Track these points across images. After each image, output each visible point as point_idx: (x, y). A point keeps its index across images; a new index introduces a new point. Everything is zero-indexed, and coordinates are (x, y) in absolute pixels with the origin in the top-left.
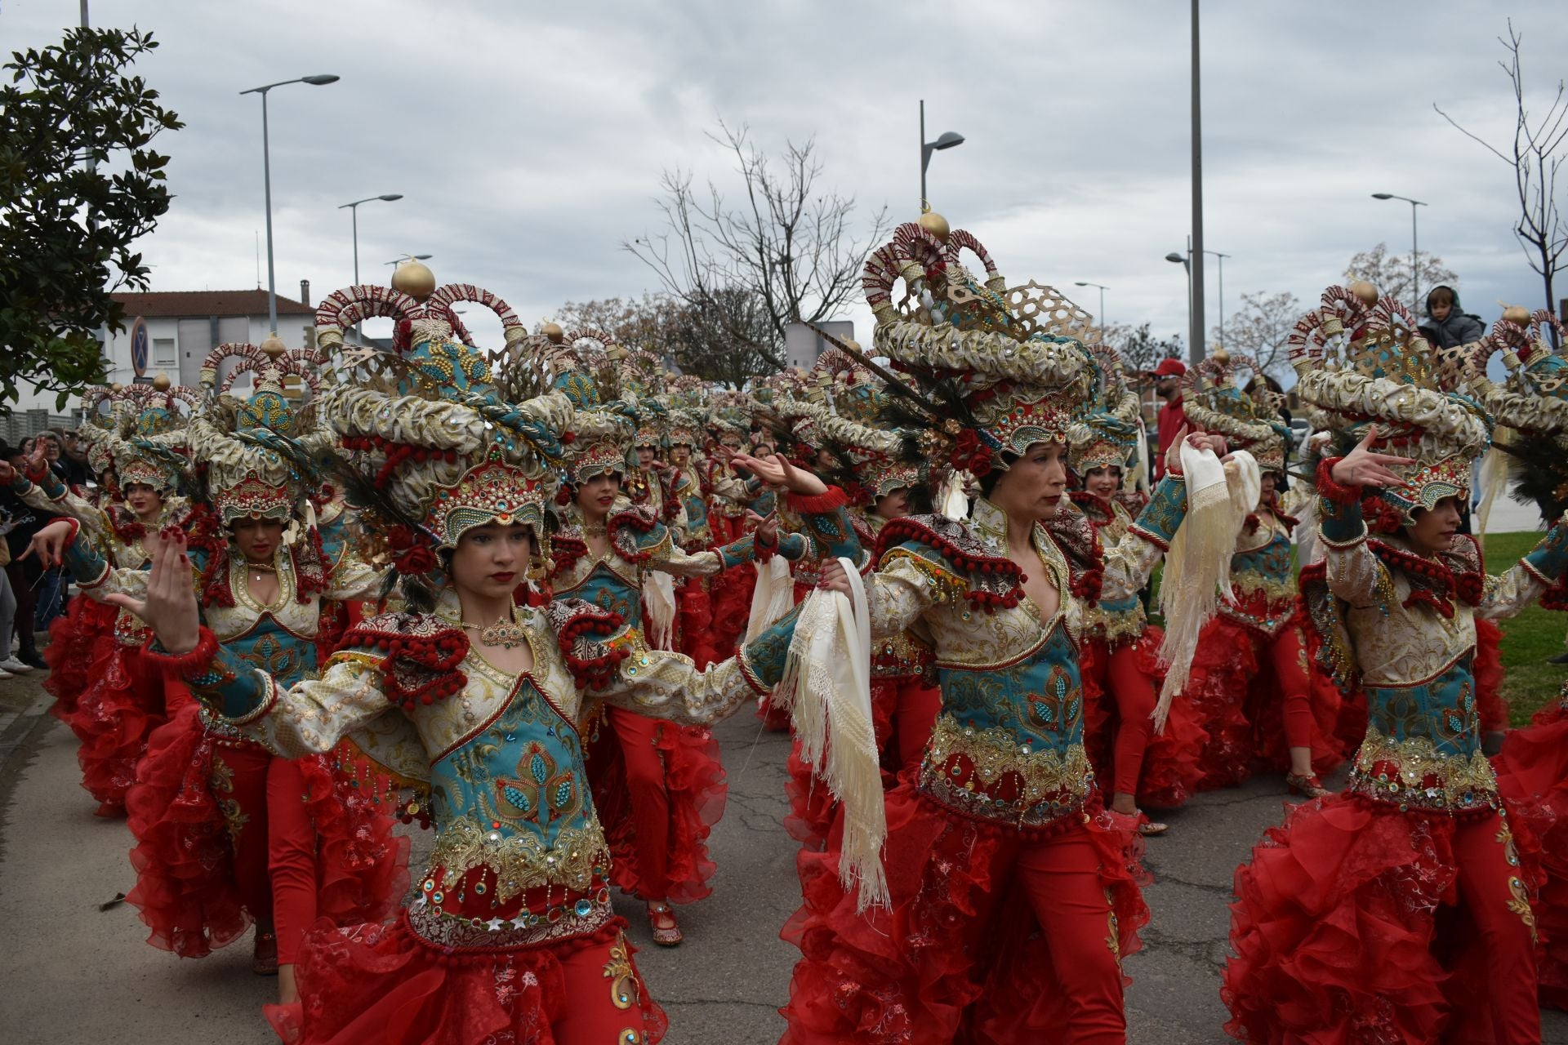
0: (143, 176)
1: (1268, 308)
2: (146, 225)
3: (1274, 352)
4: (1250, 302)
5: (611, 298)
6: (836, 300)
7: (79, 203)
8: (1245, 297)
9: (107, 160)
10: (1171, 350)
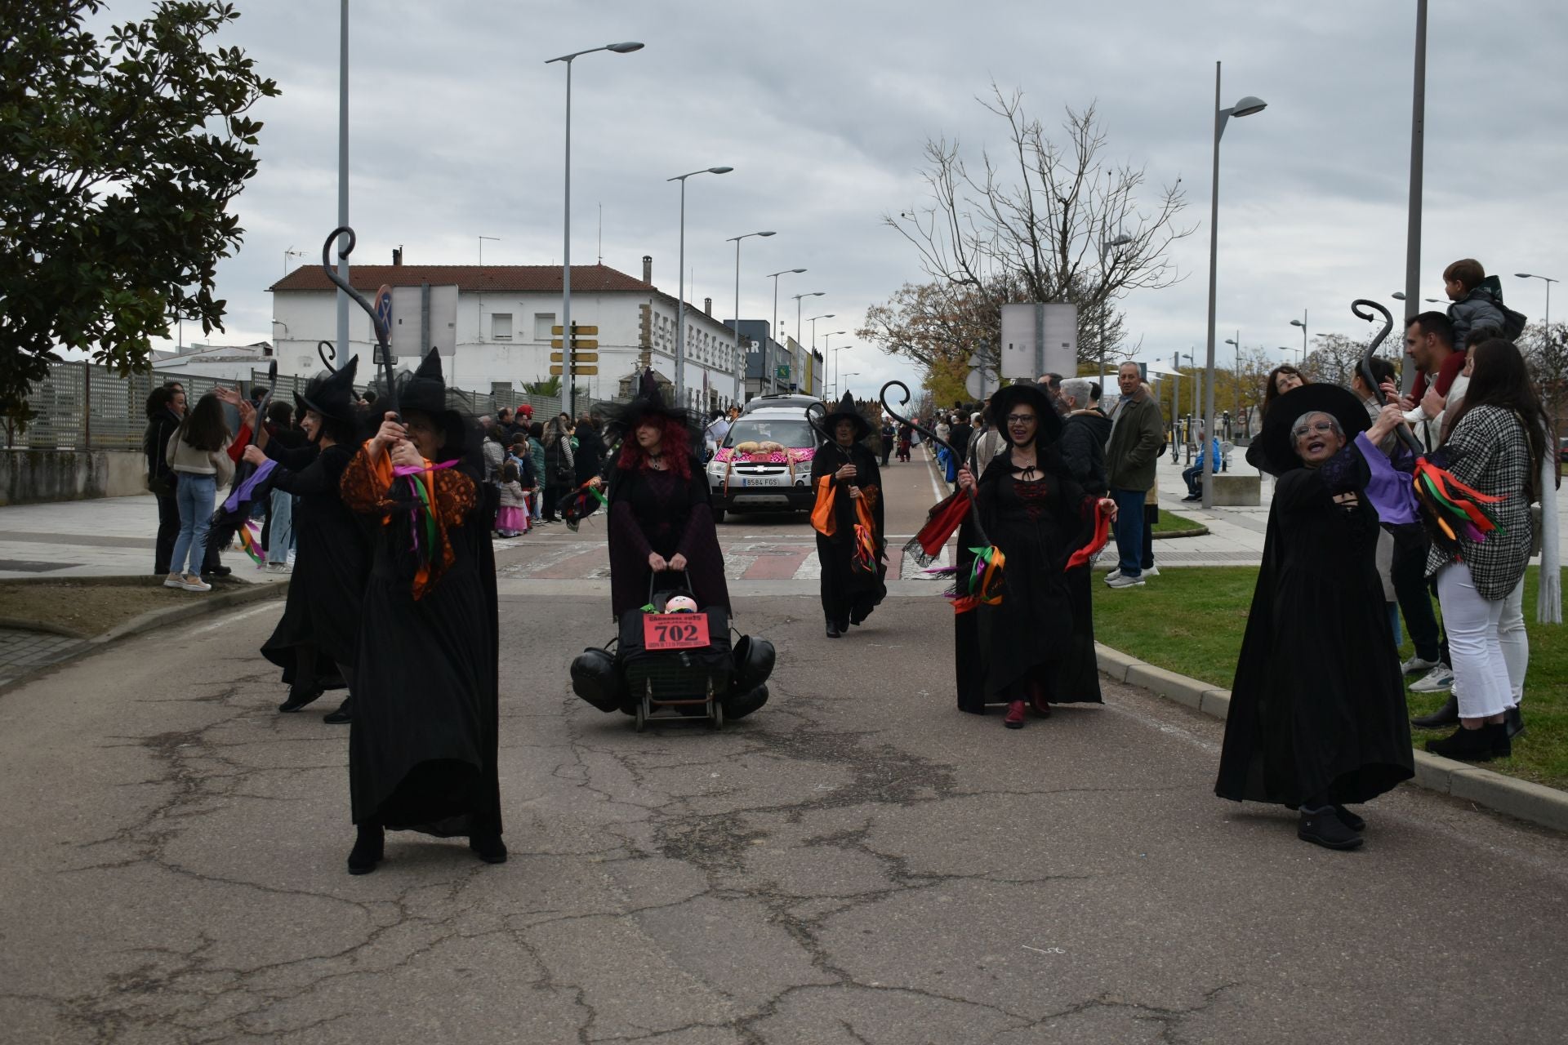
0: (234, 141)
2: (235, 187)
7: (178, 167)
9: (203, 125)
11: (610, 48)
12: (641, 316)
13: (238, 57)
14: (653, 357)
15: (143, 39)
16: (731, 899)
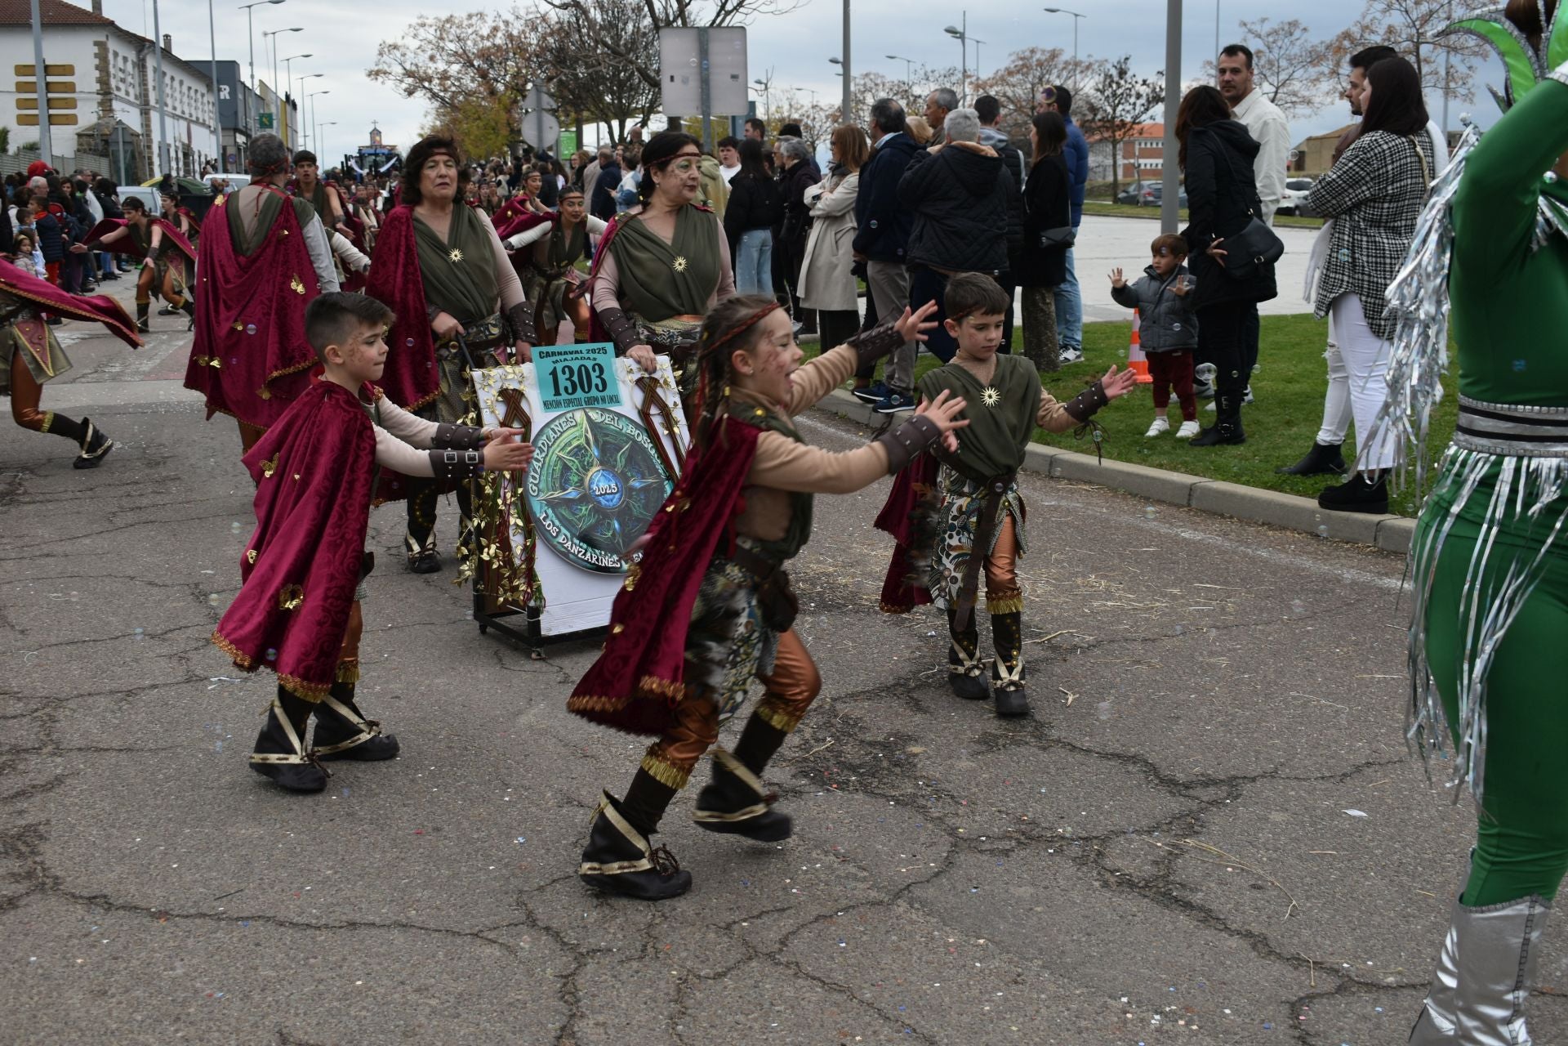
1: (1271, 39)
3: (1276, 93)
4: (1250, 31)
5: (474, 11)
8: (1245, 25)
10: (1154, 90)
12: (96, 56)
14: (116, 105)
16: (1006, 853)
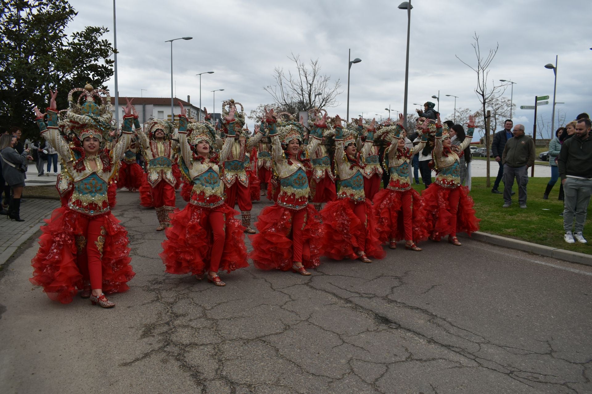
0: (107, 66)
2: (108, 78)
6: (324, 105)
7: (91, 72)
9: (98, 61)
11: (183, 38)
13: (107, 42)
15: (81, 36)
